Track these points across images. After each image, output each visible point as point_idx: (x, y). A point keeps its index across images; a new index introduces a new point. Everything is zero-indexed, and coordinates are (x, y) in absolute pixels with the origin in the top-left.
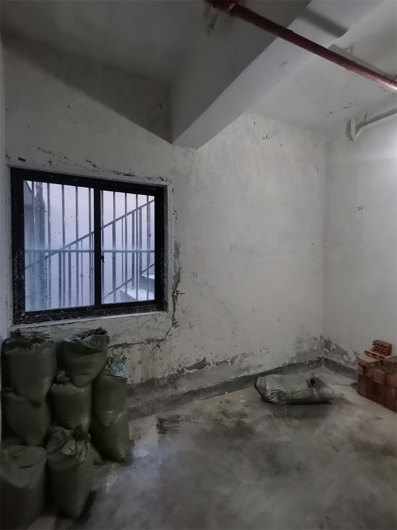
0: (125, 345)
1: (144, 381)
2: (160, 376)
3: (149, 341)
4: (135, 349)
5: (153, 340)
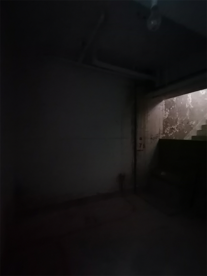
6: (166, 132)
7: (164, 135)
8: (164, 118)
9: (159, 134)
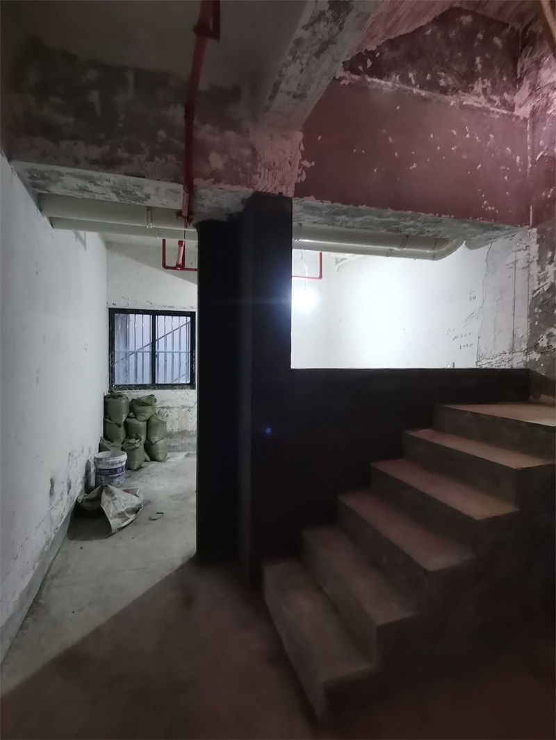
0: (168, 408)
1: (180, 431)
2: (190, 430)
3: (183, 407)
4: (174, 411)
5: (186, 407)
6: (543, 343)
7: (535, 356)
8: (535, 291)
9: (512, 351)
